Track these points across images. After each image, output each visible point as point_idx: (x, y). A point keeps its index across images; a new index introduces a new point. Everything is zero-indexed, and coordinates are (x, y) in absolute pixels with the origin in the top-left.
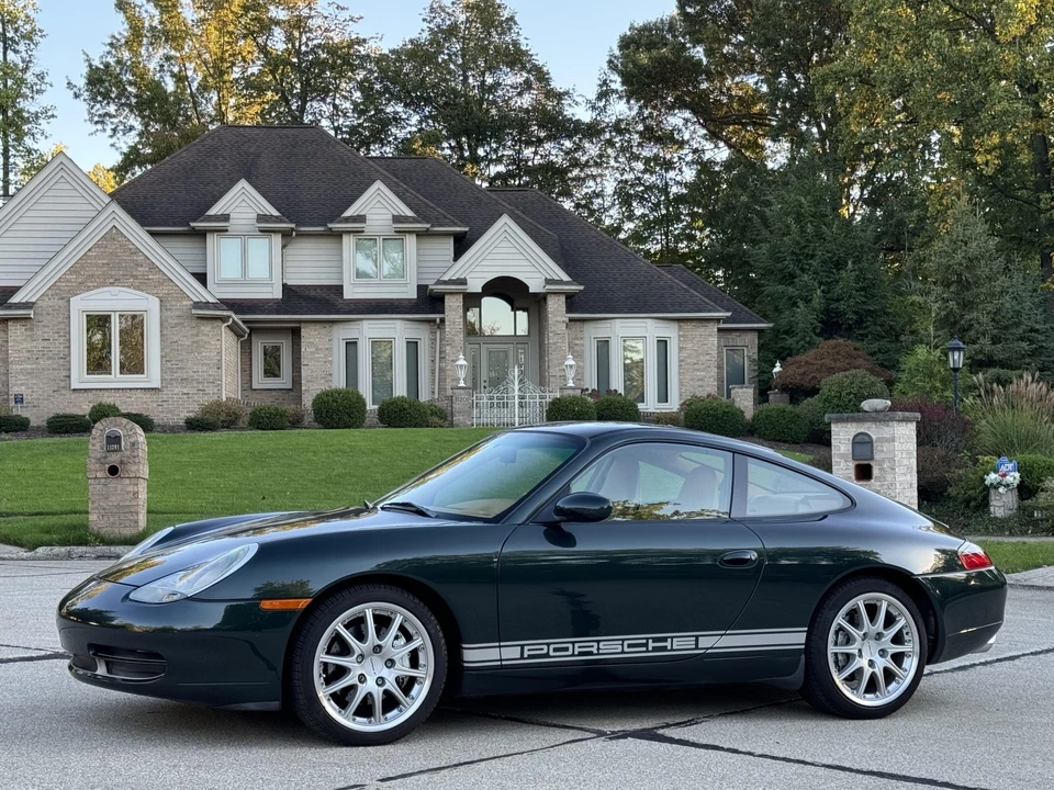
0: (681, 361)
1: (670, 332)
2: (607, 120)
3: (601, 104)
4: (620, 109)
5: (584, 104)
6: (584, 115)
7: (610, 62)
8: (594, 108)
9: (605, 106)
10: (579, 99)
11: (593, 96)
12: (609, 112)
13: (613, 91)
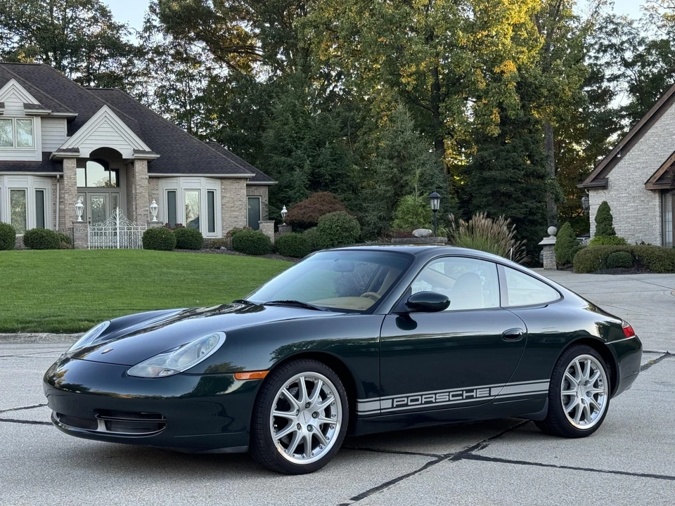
0: (223, 205)
1: (216, 186)
2: (151, 45)
3: (147, 35)
4: (158, 39)
5: (135, 34)
6: (135, 42)
7: (151, 7)
8: (141, 37)
9: (149, 36)
10: (131, 31)
11: (141, 29)
12: (152, 41)
13: (155, 27)
